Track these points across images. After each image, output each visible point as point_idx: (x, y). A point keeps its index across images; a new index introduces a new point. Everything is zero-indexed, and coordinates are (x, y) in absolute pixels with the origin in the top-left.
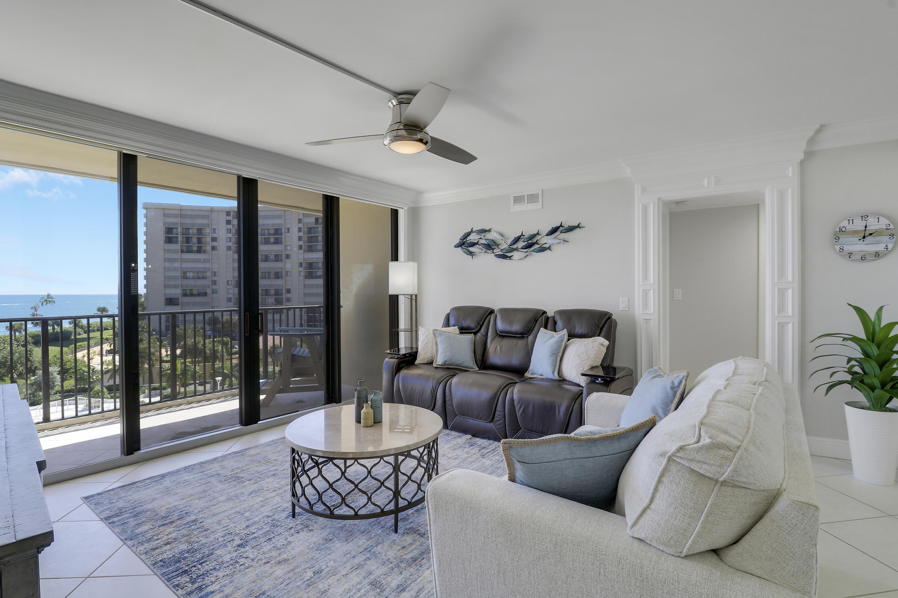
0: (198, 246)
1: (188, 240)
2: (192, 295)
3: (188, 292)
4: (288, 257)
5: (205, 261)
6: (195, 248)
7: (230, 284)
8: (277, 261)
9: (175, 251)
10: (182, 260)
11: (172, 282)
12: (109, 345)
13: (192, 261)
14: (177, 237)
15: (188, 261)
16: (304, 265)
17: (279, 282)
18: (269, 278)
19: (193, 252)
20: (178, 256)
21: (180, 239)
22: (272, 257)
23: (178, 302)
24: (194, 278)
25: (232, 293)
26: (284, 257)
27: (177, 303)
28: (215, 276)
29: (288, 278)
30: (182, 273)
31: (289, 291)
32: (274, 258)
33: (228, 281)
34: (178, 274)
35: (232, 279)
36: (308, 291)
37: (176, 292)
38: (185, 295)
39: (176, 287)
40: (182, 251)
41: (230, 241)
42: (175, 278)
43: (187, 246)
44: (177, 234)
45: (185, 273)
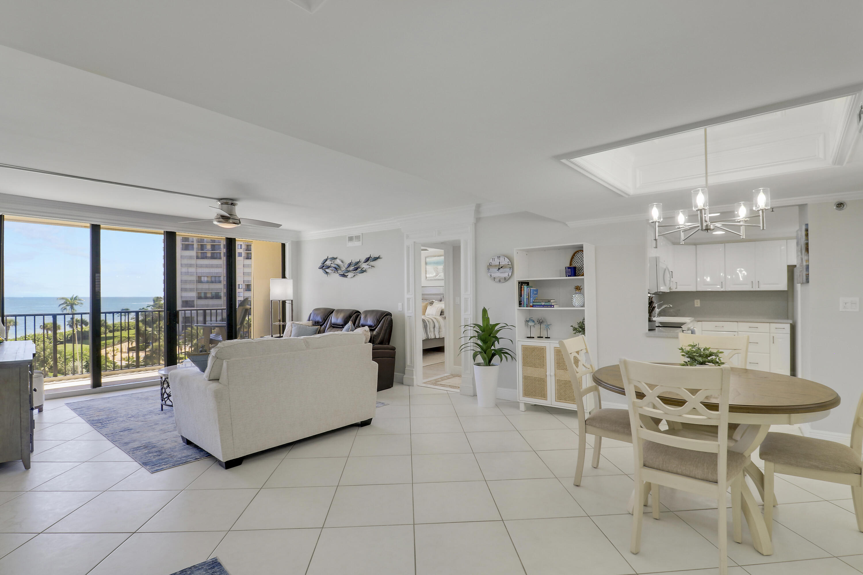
0: (211, 253)
1: (202, 247)
2: (206, 298)
3: (203, 295)
5: (218, 266)
6: (209, 255)
7: (241, 288)
9: (191, 258)
10: (197, 266)
11: (188, 286)
13: (207, 266)
14: (193, 245)
15: (201, 266)
19: (207, 258)
20: (193, 262)
21: (195, 246)
23: (194, 304)
24: (208, 282)
25: (243, 296)
27: (192, 305)
30: (197, 277)
34: (194, 278)
35: (243, 284)
37: (192, 295)
38: (200, 298)
39: (191, 290)
40: (198, 258)
41: (241, 248)
42: (191, 282)
43: (201, 252)
44: (193, 242)
45: (200, 277)
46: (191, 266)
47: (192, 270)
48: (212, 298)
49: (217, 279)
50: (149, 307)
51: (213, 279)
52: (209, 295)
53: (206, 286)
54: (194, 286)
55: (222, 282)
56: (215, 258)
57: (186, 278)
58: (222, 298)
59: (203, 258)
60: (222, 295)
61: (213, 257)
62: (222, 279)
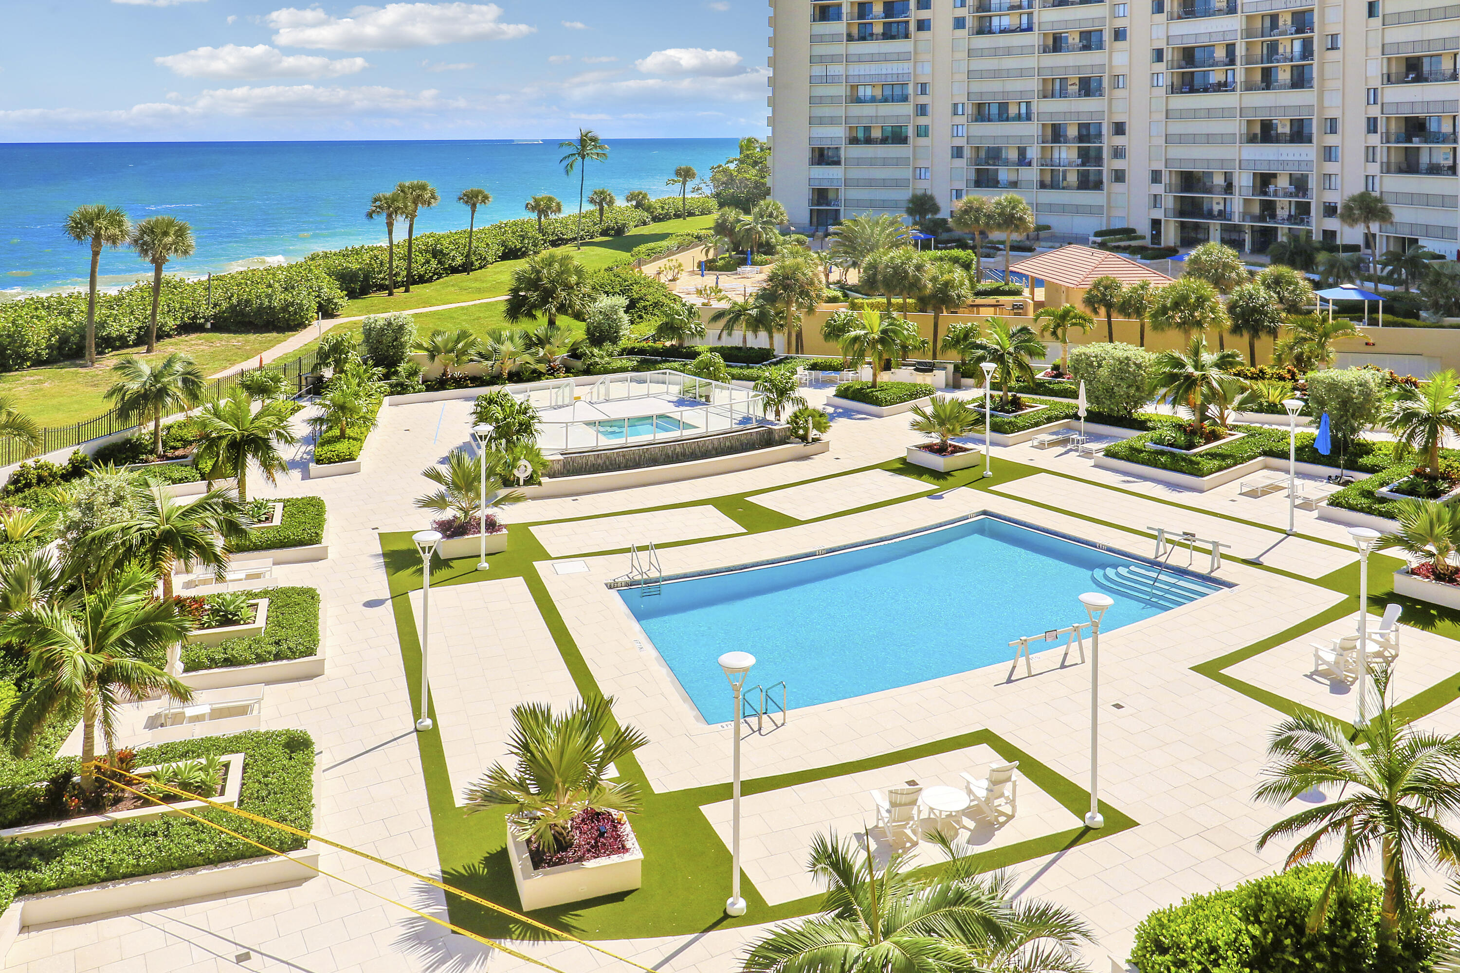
0: (884, 23)
1: (862, 10)
2: (868, 141)
3: (861, 135)
4: (1119, 35)
5: (900, 57)
6: (878, 29)
7: (960, 112)
8: (1086, 48)
9: (834, 38)
10: (848, 59)
11: (826, 111)
12: (704, 251)
13: (873, 59)
14: (839, 5)
15: (860, 59)
16: (1167, 56)
17: (1088, 106)
18: (1063, 94)
19: (874, 37)
20: (840, 48)
21: (845, 9)
22: (1074, 39)
23: (839, 157)
24: (873, 100)
25: (965, 134)
26: (1107, 36)
27: (835, 159)
28: (924, 92)
29: (1118, 93)
30: (849, 89)
31: (1119, 129)
32: (1077, 40)
33: (955, 105)
34: (841, 90)
35: (966, 101)
36: (1177, 128)
37: (836, 133)
38: (854, 141)
39: (833, 121)
40: (850, 38)
42: (833, 100)
43: (859, 24)
46: (833, 59)
47: (837, 69)
48: (884, 141)
49: (898, 91)
50: (732, 162)
51: (888, 92)
52: (876, 134)
53: (868, 110)
54: (840, 111)
55: (911, 98)
56: (893, 37)
57: (822, 90)
58: (911, 140)
59: (863, 38)
60: (911, 132)
61: (888, 35)
62: (910, 90)
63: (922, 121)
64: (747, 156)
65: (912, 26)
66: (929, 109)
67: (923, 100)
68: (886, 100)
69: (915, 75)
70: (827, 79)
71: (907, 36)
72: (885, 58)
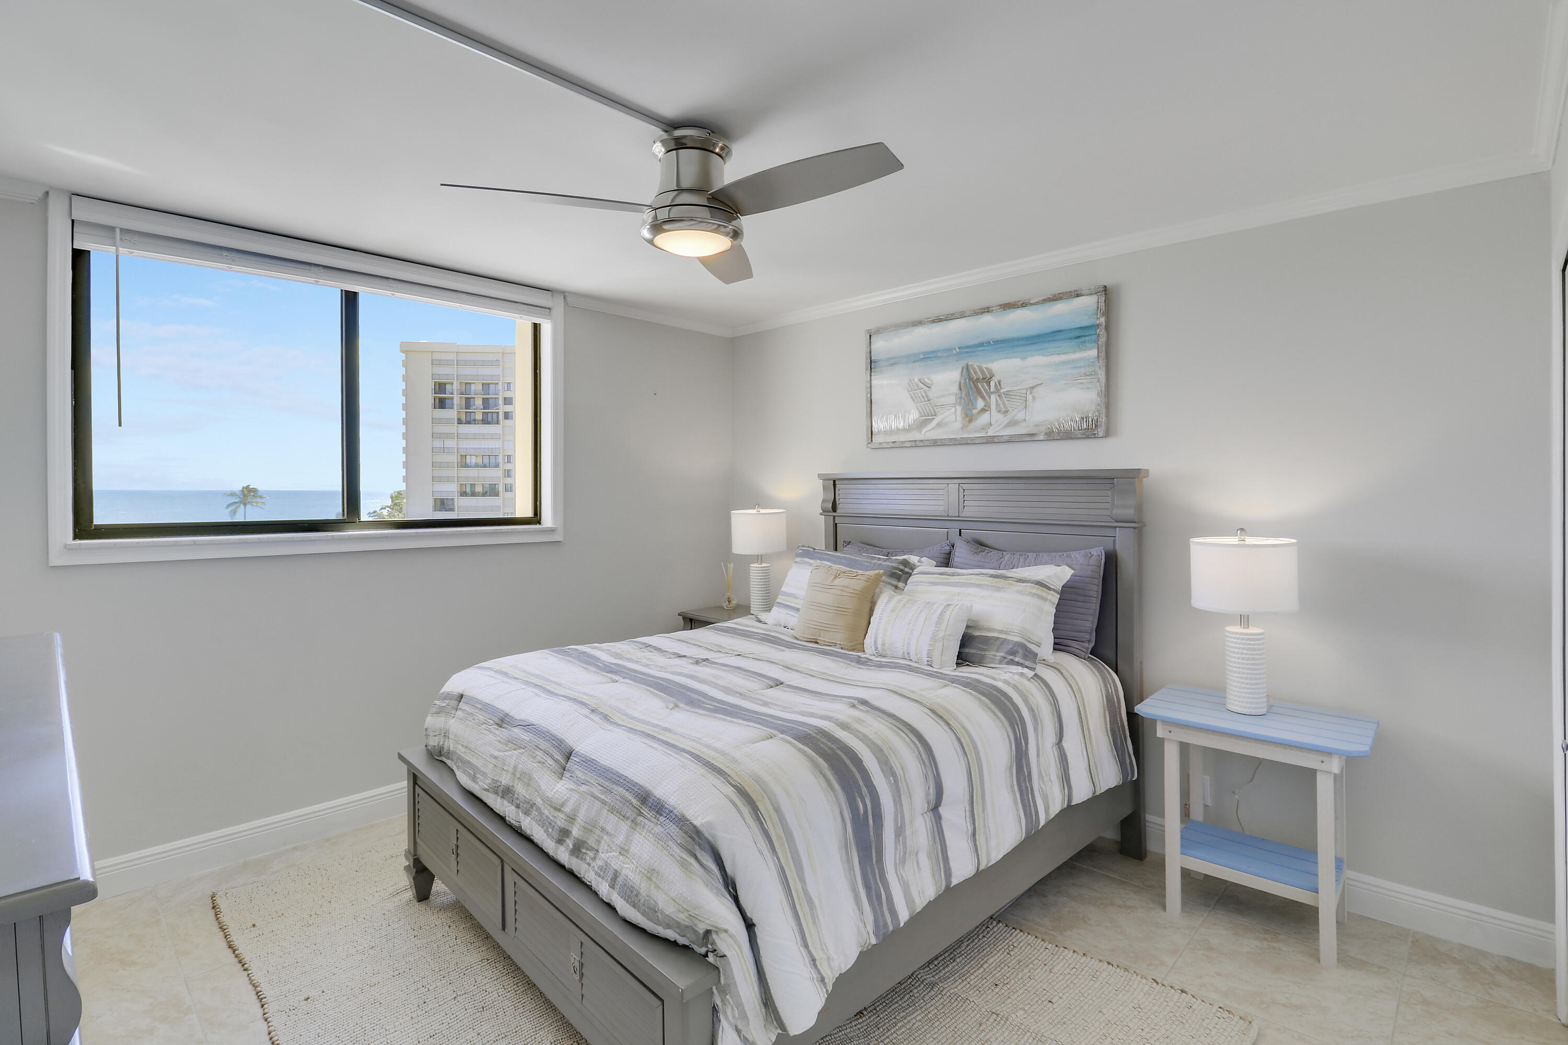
46: (448, 436)
47: (451, 443)
48: (484, 494)
49: (492, 460)
50: (385, 509)
51: (486, 460)
52: (479, 489)
53: (472, 473)
54: (453, 473)
55: (501, 465)
56: (489, 423)
57: (440, 458)
58: (501, 494)
59: (468, 423)
60: (501, 488)
61: (485, 421)
62: (500, 460)
63: (508, 481)
64: (396, 504)
65: (501, 416)
66: (512, 473)
67: (508, 467)
68: (485, 466)
69: (503, 450)
70: (444, 450)
71: (498, 423)
72: (483, 437)
